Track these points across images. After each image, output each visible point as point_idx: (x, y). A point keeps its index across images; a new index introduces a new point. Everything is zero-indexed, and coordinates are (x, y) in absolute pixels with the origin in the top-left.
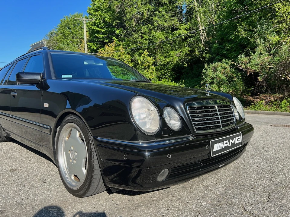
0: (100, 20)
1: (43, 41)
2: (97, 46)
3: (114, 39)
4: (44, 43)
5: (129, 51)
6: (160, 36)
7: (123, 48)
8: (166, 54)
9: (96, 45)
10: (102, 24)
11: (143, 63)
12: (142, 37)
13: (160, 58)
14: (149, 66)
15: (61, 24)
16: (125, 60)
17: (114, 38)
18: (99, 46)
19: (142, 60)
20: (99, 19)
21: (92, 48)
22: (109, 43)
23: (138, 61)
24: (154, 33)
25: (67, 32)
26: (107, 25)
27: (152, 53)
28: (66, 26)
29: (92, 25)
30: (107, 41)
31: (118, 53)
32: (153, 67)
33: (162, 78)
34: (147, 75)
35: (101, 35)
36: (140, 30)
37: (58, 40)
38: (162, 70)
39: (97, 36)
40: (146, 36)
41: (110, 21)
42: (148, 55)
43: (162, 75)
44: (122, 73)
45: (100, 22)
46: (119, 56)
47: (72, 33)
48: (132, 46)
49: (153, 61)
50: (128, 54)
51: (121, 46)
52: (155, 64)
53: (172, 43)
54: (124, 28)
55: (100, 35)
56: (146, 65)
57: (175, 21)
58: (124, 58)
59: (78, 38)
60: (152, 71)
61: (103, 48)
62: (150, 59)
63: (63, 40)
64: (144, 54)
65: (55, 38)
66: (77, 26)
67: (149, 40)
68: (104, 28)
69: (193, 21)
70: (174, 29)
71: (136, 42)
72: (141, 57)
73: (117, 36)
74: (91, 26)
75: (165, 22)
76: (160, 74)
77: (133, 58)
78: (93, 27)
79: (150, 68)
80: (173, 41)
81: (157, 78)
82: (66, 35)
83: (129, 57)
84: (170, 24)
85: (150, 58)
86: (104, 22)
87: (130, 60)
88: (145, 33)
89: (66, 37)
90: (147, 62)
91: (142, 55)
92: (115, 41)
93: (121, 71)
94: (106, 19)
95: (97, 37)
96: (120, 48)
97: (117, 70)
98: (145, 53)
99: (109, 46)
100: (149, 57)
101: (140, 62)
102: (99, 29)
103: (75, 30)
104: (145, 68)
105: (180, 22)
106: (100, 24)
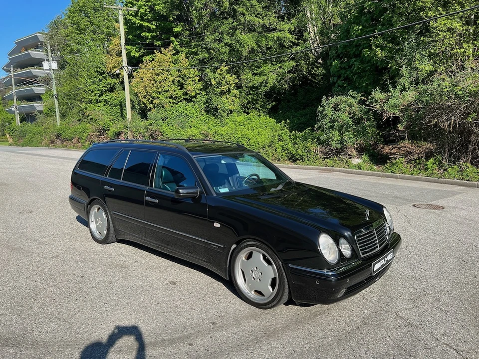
0: (146, 7)
1: (38, 34)
2: (140, 51)
4: (39, 37)
5: (196, 63)
6: (248, 40)
7: (187, 58)
8: (256, 70)
9: (137, 49)
10: (150, 15)
11: (219, 84)
13: (247, 76)
14: (229, 90)
15: (72, 7)
16: (189, 78)
18: (143, 51)
19: (217, 80)
20: (144, 6)
21: (132, 54)
22: (162, 49)
23: (210, 81)
24: (239, 36)
25: (84, 23)
26: (159, 17)
27: (235, 70)
28: (81, 11)
29: (132, 15)
30: (159, 43)
31: (177, 66)
32: (236, 92)
33: (248, 109)
34: (227, 105)
35: (149, 33)
37: (67, 36)
38: (250, 96)
39: (143, 34)
41: (163, 12)
42: (228, 72)
43: (248, 103)
44: (185, 99)
45: (146, 10)
46: (179, 70)
47: (92, 23)
48: (201, 55)
49: (235, 82)
50: (194, 68)
51: (184, 55)
52: (238, 87)
53: (265, 51)
55: (147, 34)
56: (225, 88)
57: (273, 16)
58: (187, 74)
59: (102, 33)
60: (234, 98)
61: (150, 56)
62: (231, 79)
63: (77, 37)
64: (221, 70)
65: (62, 31)
66: (100, 11)
68: (152, 21)
70: (268, 29)
72: (216, 74)
73: (177, 36)
74: (131, 17)
75: (256, 16)
76: (246, 101)
77: (202, 73)
78: (134, 19)
79: (231, 94)
80: (268, 49)
81: (241, 108)
82: (83, 27)
83: (196, 73)
85: (231, 76)
86: (152, 9)
87: (197, 79)
89: (81, 31)
90: (226, 82)
91: (218, 71)
92: (171, 45)
93: (184, 95)
94: (157, 7)
96: (180, 59)
97: (177, 94)
98: (222, 67)
99: (163, 52)
100: (229, 75)
101: (214, 83)
102: (145, 24)
103: (98, 19)
104: (222, 93)
105: (280, 19)
106: (146, 15)
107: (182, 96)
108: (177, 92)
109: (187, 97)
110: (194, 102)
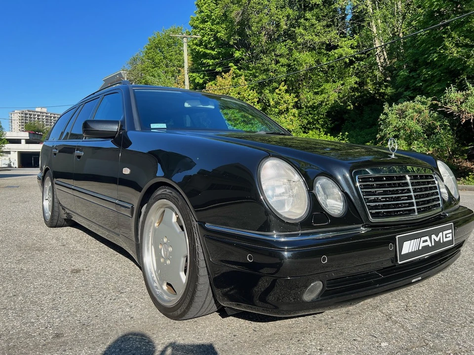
0: (210, 36)
1: (122, 72)
2: (204, 78)
3: (232, 66)
4: (122, 74)
5: (255, 85)
6: (307, 59)
7: (246, 80)
8: (317, 89)
9: (202, 76)
10: (213, 43)
11: (277, 103)
12: (277, 62)
13: (307, 96)
14: (287, 110)
15: (149, 45)
16: (249, 100)
17: (231, 64)
18: (207, 78)
19: (275, 100)
20: (208, 35)
21: (196, 81)
22: (223, 74)
23: (269, 102)
24: (296, 54)
25: (158, 57)
26: (221, 43)
27: (293, 87)
28: (156, 47)
29: (196, 44)
30: (220, 69)
31: (237, 89)
32: (295, 111)
33: (309, 129)
34: (284, 124)
35: (211, 59)
36: (273, 50)
37: (144, 70)
38: (310, 115)
39: (205, 61)
40: (283, 61)
41: (224, 38)
42: (287, 91)
43: (309, 123)
44: (244, 121)
45: (209, 39)
46: (239, 93)
47: (165, 58)
48: (260, 77)
49: (294, 101)
50: (253, 91)
51: (243, 78)
52: (297, 106)
53: (327, 70)
54: (247, 47)
55: (209, 61)
56: (283, 107)
57: (334, 33)
58: (246, 96)
59: (174, 66)
60: (292, 117)
61: (213, 82)
62: (290, 98)
63: (152, 70)
64: (280, 90)
65: (139, 66)
66: (173, 47)
67: (289, 65)
68: (215, 48)
69: (363, 33)
70: (330, 47)
71: (267, 70)
72: (275, 94)
73: (237, 61)
74: (195, 47)
75: (316, 35)
76: (306, 122)
77: (261, 96)
78: (198, 48)
79: (290, 113)
80: (329, 67)
81: (300, 128)
82: (157, 61)
83: (255, 95)
84: (324, 39)
85: (290, 95)
86: (216, 38)
87: (256, 100)
88: (281, 56)
89: (156, 65)
90: (285, 102)
91: (277, 91)
92: (232, 69)
94: (219, 35)
95: (204, 63)
96: (240, 81)
97: (235, 117)
98: (281, 87)
99: (223, 77)
100: (287, 94)
101: (272, 103)
102: (208, 51)
103: (170, 54)
104: (281, 113)
105: (342, 36)
106: (209, 43)
107: (241, 119)
108: (236, 115)
109: (245, 119)
110: (252, 124)
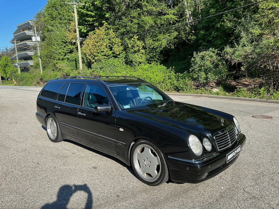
0: (89, 3)
1: (29, 21)
2: (87, 29)
3: (104, 23)
4: (30, 23)
5: (119, 35)
6: (149, 20)
7: (114, 31)
8: (155, 38)
9: (85, 28)
10: (92, 7)
11: (133, 46)
12: (132, 22)
13: (149, 41)
14: (139, 50)
15: (48, 5)
16: (116, 43)
17: (104, 21)
18: (89, 29)
19: (132, 44)
20: (89, 2)
21: (82, 31)
22: (99, 27)
23: (128, 45)
24: (143, 18)
25: (55, 13)
26: (97, 8)
27: (142, 38)
28: (53, 7)
29: (81, 8)
30: (97, 24)
31: (108, 37)
32: (143, 51)
33: (151, 61)
34: (138, 59)
35: (91, 18)
36: (129, 14)
37: (46, 22)
38: (151, 53)
39: (87, 19)
40: (135, 21)
41: (99, 5)
42: (138, 39)
43: (151, 57)
45: (89, 5)
46: (109, 40)
47: (59, 14)
48: (122, 30)
49: (142, 45)
50: (118, 38)
51: (112, 30)
52: (144, 48)
53: (160, 26)
54: (113, 10)
55: (89, 19)
56: (136, 49)
57: (163, 5)
58: (114, 42)
59: (66, 19)
60: (142, 55)
61: (93, 32)
62: (140, 43)
63: (51, 22)
64: (134, 39)
65: (42, 19)
66: (64, 7)
67: (138, 24)
68: (93, 11)
69: (180, 5)
71: (126, 26)
72: (131, 41)
73: (107, 19)
74: (80, 10)
75: (154, 6)
76: (149, 57)
77: (123, 41)
78: (82, 10)
79: (140, 52)
80: (161, 25)
81: (146, 60)
82: (54, 16)
83: (119, 41)
84: (158, 9)
86: (93, 4)
87: (120, 44)
88: (134, 17)
89: (53, 19)
90: (137, 46)
91: (132, 39)
92: (105, 24)
94: (96, 3)
95: (87, 20)
96: (110, 32)
97: (109, 53)
98: (135, 37)
99: (100, 29)
100: (138, 41)
101: (130, 46)
102: (89, 13)
103: (63, 11)
104: (135, 52)
105: (168, 7)
106: (90, 7)
107: (112, 55)
108: (109, 52)
109: (115, 55)
110: (118, 58)
